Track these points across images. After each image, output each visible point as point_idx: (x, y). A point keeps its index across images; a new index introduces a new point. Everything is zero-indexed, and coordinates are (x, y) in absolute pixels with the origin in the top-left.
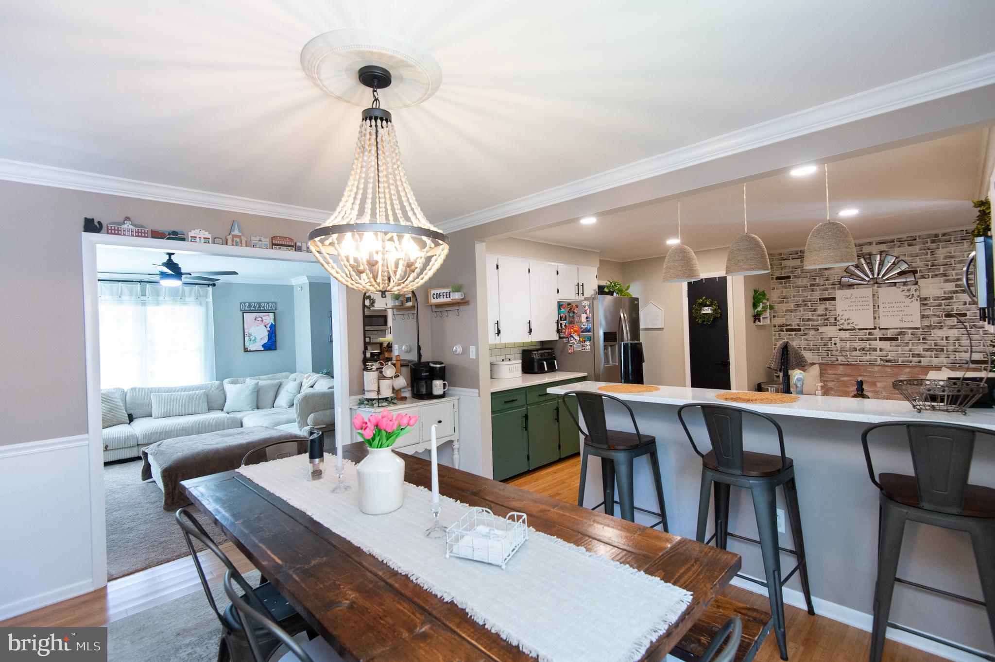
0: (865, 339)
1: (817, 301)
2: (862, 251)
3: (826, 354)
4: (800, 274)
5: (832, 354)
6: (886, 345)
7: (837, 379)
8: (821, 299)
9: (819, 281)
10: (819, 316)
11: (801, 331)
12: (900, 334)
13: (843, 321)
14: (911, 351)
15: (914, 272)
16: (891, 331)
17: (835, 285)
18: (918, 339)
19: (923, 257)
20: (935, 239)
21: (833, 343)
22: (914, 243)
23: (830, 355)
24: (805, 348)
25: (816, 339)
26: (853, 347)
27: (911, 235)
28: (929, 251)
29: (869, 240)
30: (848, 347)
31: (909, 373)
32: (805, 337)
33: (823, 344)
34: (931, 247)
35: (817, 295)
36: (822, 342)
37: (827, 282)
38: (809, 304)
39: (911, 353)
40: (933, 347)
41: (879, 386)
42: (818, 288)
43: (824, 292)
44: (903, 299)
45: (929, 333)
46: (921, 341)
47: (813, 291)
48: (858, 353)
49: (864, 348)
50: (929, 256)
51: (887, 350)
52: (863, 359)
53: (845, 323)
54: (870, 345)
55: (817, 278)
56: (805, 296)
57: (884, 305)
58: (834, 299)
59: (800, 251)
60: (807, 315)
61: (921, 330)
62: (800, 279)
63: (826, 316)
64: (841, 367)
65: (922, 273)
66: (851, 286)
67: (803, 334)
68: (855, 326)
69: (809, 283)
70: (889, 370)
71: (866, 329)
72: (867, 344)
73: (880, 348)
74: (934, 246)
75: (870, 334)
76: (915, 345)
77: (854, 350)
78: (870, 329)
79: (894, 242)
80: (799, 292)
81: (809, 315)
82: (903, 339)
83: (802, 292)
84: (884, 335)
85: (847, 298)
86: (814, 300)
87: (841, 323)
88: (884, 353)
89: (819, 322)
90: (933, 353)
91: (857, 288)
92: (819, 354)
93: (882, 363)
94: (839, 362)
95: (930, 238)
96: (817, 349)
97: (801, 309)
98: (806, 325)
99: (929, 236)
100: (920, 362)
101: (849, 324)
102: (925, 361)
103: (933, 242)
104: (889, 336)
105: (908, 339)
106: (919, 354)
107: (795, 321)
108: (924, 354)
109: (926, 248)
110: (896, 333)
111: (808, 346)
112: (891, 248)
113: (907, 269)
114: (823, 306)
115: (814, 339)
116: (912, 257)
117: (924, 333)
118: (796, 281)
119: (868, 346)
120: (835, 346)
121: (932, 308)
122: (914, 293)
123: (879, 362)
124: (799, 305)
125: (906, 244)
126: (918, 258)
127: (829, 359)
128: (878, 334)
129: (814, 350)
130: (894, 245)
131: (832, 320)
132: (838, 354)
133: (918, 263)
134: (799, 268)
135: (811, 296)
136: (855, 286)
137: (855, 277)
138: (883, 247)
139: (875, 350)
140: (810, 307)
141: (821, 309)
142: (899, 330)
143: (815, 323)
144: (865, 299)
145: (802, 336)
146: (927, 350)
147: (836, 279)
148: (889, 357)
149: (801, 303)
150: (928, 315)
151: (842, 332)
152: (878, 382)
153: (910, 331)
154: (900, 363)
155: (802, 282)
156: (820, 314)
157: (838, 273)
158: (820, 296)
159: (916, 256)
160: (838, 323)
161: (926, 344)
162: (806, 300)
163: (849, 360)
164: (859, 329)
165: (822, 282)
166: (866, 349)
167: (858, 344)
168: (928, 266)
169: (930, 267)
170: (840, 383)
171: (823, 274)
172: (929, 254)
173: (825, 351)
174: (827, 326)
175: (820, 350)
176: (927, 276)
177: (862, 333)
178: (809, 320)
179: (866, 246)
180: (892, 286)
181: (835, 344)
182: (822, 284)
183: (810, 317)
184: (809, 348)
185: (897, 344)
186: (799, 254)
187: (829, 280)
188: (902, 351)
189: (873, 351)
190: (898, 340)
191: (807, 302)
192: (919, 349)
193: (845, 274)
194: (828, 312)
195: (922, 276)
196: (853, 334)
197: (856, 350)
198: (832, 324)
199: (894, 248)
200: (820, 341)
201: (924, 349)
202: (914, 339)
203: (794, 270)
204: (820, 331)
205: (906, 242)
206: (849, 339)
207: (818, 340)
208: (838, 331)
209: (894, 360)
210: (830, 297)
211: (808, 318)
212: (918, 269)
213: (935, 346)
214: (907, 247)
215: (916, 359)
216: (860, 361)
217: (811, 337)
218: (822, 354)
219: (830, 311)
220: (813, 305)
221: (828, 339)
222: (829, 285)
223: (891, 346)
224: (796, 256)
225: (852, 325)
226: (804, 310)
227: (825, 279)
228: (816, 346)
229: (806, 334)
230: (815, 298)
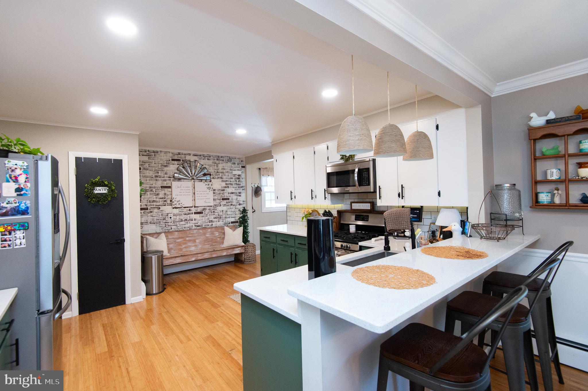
0: (187, 214)
1: (159, 188)
2: (185, 158)
3: (165, 225)
4: (148, 167)
5: (169, 225)
6: (197, 216)
7: (174, 241)
8: (162, 187)
9: (161, 174)
10: (160, 199)
11: (148, 210)
12: (204, 209)
13: (176, 202)
14: (208, 219)
15: (210, 175)
16: (200, 208)
17: (171, 178)
18: (211, 212)
19: (214, 167)
20: (218, 158)
21: (169, 217)
22: (210, 159)
23: (167, 226)
24: (151, 222)
25: (158, 215)
26: (181, 219)
27: (209, 154)
28: (216, 164)
29: (189, 152)
30: (178, 219)
31: (210, 231)
32: (151, 214)
33: (163, 218)
34: (217, 163)
35: (159, 184)
36: (162, 217)
37: (166, 175)
38: (154, 190)
39: (208, 220)
40: (217, 216)
41: (197, 242)
42: (160, 179)
43: (163, 182)
44: (206, 189)
45: (215, 209)
46: (213, 213)
47: (157, 181)
48: (183, 223)
49: (186, 219)
50: (216, 167)
51: (198, 219)
52: (186, 226)
53: (177, 203)
54: (189, 217)
55: (160, 172)
56: (151, 184)
57: (198, 193)
58: (170, 187)
59: (148, 150)
60: (152, 198)
61: (213, 207)
62: (148, 171)
63: (165, 198)
64: (176, 233)
65: (213, 175)
66: (180, 179)
67: (150, 212)
68: (183, 205)
69: (154, 175)
70: (201, 231)
71: (188, 207)
72: (188, 217)
73: (194, 219)
74: (217, 162)
75: (190, 210)
76: (210, 215)
77: (181, 221)
78: (190, 207)
79: (201, 156)
80: (147, 181)
81: (154, 198)
82: (205, 212)
83: (149, 181)
84: (196, 211)
85: (179, 187)
86: (157, 187)
87: (175, 203)
88: (196, 221)
89: (161, 203)
90: (217, 219)
91: (183, 181)
92: (160, 226)
93: (196, 228)
94: (173, 230)
95: (216, 157)
96: (159, 222)
97: (148, 193)
98: (152, 205)
99: (216, 156)
100: (212, 225)
101: (179, 204)
102: (214, 224)
103: (217, 160)
104: (199, 211)
105: (207, 212)
106: (212, 221)
107: (144, 202)
108: (214, 221)
109: (214, 162)
110: (202, 209)
111: (153, 220)
112: (200, 159)
113: (207, 173)
114: (163, 192)
115: (157, 216)
116: (209, 166)
117: (214, 209)
118: (145, 172)
119: (189, 218)
120: (170, 219)
121: (217, 195)
122: (210, 186)
123: (194, 227)
124: (147, 191)
125: (206, 159)
126: (211, 167)
127: (166, 229)
128: (194, 210)
129: (157, 223)
130: (201, 158)
131: (169, 202)
132: (172, 225)
133: (211, 170)
134: (147, 163)
135: (155, 184)
136: (182, 180)
137: (182, 174)
138: (196, 158)
139: (192, 220)
140: (155, 192)
141: (161, 194)
142: (203, 208)
143: (158, 204)
144: (188, 188)
145: (149, 213)
146: (215, 218)
147: (171, 174)
148: (199, 224)
149: (148, 189)
150: (215, 199)
151: (175, 209)
152: (197, 239)
153: (208, 208)
154: (204, 227)
155: (149, 174)
156: (161, 197)
157: (172, 170)
158: (161, 185)
159: (211, 166)
160: (173, 204)
161: (215, 215)
162: (151, 187)
163: (179, 228)
164: (184, 207)
165: (162, 175)
166: (187, 220)
167: (183, 217)
168: (215, 172)
169: (216, 173)
170: (176, 244)
171: (163, 170)
172: (216, 166)
173: (164, 223)
174: (166, 205)
175: (161, 223)
176: (215, 178)
177: (185, 209)
178: (154, 201)
179: (188, 155)
180: (200, 182)
181: (171, 218)
182: (162, 177)
183: (154, 200)
184: (154, 222)
185: (202, 216)
186: (147, 152)
187: (167, 174)
188: (204, 219)
189: (191, 221)
190: (203, 213)
191: (153, 188)
192: (212, 218)
193: (176, 171)
194: (166, 196)
195: (213, 177)
196: (180, 211)
197: (182, 221)
198: (169, 204)
199: (201, 159)
200: (161, 217)
201: (214, 217)
202: (210, 212)
203: (143, 164)
204: (161, 210)
205: (206, 157)
206: (178, 214)
207: (160, 216)
208: (172, 209)
209: (201, 225)
210: (167, 185)
211: (153, 200)
212: (212, 173)
213: (218, 215)
214: (207, 160)
215: (210, 224)
216: (184, 228)
217: (155, 213)
218: (162, 226)
219: (168, 195)
220: (157, 191)
221: (166, 215)
222: (167, 177)
223: (199, 217)
224: (145, 154)
225: (181, 205)
226: (151, 194)
227: (164, 173)
228: (158, 220)
229: (151, 212)
230: (158, 186)
